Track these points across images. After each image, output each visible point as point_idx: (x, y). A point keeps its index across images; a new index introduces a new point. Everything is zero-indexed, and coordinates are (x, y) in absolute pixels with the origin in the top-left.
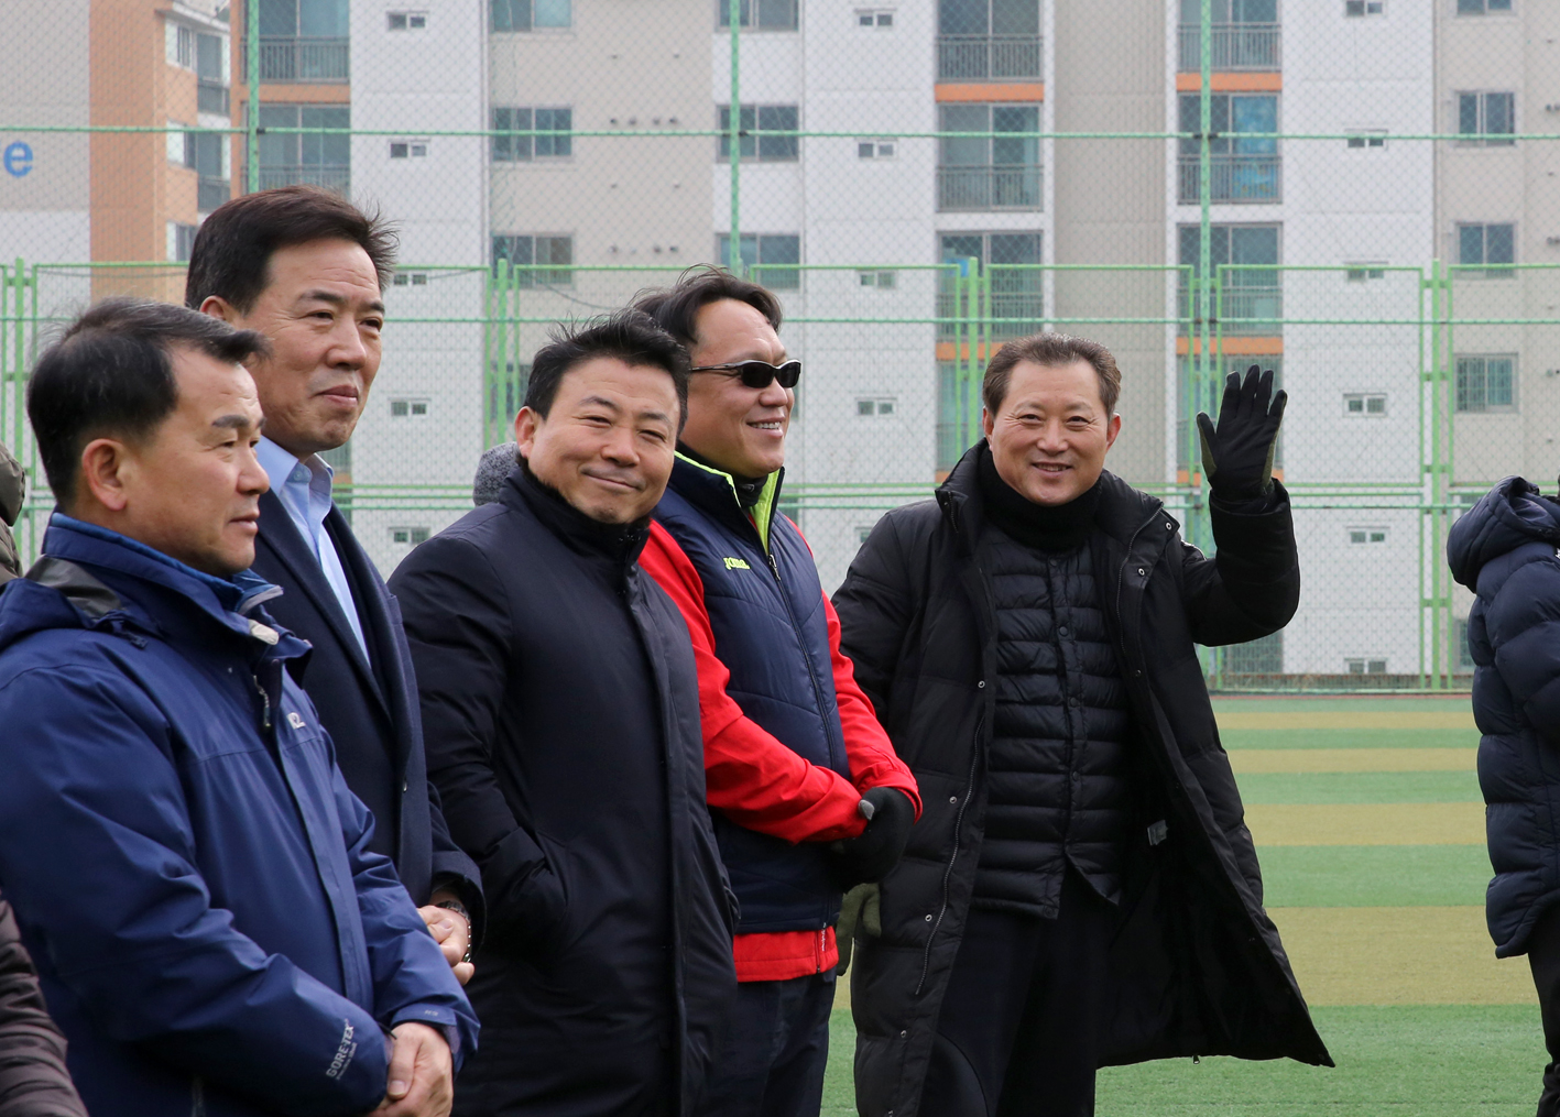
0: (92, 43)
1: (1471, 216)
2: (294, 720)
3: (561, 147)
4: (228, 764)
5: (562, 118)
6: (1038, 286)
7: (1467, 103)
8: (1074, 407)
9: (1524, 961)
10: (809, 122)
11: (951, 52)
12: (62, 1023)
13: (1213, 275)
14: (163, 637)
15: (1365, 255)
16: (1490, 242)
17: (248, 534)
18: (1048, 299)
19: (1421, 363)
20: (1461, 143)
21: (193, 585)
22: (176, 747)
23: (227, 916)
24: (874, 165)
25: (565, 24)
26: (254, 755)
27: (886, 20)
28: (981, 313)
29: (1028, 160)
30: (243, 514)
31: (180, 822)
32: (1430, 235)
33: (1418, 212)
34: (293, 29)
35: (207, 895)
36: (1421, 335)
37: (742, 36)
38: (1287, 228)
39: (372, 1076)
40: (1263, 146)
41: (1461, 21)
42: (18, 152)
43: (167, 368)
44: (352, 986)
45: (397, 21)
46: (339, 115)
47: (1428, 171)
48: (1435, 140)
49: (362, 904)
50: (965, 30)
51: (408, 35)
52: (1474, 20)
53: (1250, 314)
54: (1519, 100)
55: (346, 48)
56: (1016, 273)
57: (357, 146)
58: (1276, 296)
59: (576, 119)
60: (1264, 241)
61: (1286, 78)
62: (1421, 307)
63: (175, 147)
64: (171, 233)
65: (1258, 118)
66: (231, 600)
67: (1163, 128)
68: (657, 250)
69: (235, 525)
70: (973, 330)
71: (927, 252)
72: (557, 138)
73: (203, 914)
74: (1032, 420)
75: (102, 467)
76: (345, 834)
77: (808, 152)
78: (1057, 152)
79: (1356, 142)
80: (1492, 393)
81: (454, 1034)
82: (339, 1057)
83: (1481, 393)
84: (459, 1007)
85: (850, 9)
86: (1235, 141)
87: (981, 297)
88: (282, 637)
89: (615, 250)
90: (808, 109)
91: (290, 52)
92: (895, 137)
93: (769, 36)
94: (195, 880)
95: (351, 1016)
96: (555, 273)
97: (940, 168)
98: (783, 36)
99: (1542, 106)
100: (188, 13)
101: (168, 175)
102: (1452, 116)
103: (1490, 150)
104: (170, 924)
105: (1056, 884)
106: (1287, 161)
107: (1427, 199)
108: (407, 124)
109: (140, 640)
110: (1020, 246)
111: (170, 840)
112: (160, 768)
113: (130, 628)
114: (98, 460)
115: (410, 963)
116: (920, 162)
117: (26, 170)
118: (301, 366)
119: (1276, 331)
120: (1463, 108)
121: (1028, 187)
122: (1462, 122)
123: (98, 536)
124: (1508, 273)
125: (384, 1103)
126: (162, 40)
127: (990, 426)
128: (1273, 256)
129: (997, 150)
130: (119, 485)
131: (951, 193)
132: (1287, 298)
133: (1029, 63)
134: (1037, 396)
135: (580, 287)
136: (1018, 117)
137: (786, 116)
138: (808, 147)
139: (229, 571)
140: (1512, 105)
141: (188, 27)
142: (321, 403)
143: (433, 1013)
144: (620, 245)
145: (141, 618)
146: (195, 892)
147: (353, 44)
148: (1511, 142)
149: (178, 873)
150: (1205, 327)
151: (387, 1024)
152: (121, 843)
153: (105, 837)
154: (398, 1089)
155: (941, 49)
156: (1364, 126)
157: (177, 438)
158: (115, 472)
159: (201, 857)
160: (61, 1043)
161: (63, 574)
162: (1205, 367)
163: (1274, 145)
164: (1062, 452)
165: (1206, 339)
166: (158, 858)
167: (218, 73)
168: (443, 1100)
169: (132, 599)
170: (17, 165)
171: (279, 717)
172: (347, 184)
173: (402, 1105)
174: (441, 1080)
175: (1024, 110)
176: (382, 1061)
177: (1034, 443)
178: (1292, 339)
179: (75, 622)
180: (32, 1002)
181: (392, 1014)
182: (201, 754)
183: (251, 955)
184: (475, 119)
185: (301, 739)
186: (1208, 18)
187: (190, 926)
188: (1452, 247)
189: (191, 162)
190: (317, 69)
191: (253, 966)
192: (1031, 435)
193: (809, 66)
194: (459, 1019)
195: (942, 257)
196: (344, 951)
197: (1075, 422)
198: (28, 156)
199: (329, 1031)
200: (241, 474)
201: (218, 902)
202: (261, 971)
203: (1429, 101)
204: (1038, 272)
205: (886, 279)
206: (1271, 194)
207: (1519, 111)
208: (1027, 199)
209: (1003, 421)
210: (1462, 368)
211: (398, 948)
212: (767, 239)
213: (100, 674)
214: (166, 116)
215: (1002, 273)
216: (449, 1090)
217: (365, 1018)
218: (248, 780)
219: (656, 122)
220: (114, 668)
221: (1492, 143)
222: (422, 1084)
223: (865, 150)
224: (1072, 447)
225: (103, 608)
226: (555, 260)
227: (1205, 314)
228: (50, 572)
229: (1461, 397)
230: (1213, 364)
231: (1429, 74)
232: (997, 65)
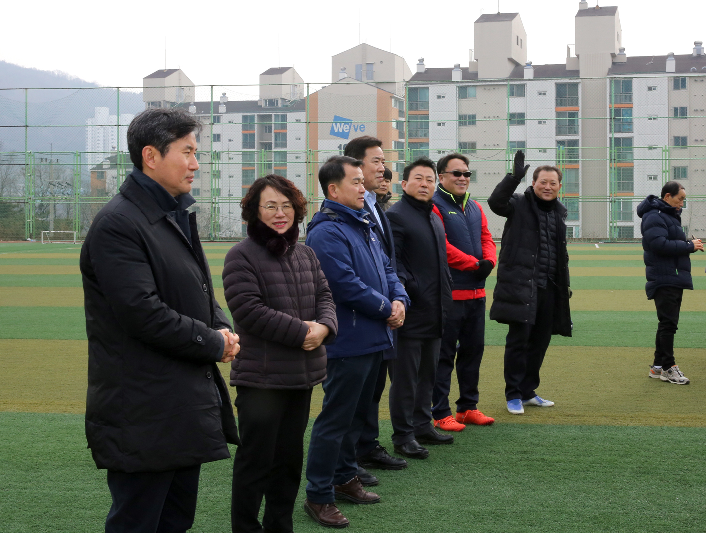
0: (377, 103)
1: (676, 135)
2: (373, 240)
3: (474, 123)
4: (359, 248)
5: (474, 117)
6: (578, 152)
7: (676, 109)
8: (552, 181)
9: (653, 300)
10: (527, 117)
11: (559, 101)
12: (336, 302)
13: (615, 149)
14: (346, 223)
15: (652, 144)
16: (681, 141)
17: (362, 201)
18: (580, 155)
19: (662, 169)
20: (674, 119)
21: (352, 212)
22: (348, 244)
23: (359, 278)
24: (542, 126)
25: (475, 96)
26: (364, 246)
27: (544, 94)
28: (563, 159)
29: (576, 124)
30: (360, 197)
31: (349, 259)
32: (667, 140)
33: (664, 134)
34: (418, 99)
35: (355, 274)
36: (662, 162)
37: (510, 98)
38: (634, 138)
39: (388, 311)
40: (629, 120)
41: (674, 91)
42: (362, 127)
43: (343, 169)
44: (384, 293)
45: (439, 97)
46: (427, 117)
47: (667, 125)
48: (668, 118)
49: (387, 277)
50: (562, 96)
51: (442, 100)
52: (678, 91)
53: (626, 158)
54: (688, 109)
55: (429, 103)
56: (573, 149)
57: (431, 124)
58: (632, 154)
59: (477, 117)
60: (629, 141)
61: (634, 105)
62: (662, 156)
63: (394, 125)
64: (393, 143)
65: (627, 114)
66: (359, 215)
67: (606, 116)
68: (494, 145)
69: (359, 200)
70: (561, 162)
71: (554, 145)
72: (473, 121)
73: (354, 278)
74: (543, 183)
75: (332, 189)
76: (383, 263)
77: (527, 123)
78: (582, 122)
79: (650, 119)
80: (682, 175)
81: (405, 302)
82: (381, 307)
83: (679, 175)
84: (406, 297)
85: (536, 92)
86: (623, 119)
87: (562, 155)
88: (370, 223)
89: (485, 145)
90: (527, 114)
91: (417, 104)
92: (546, 120)
93: (519, 98)
94: (352, 271)
95: (384, 299)
96: (472, 151)
97: (556, 126)
98: (522, 98)
99: (693, 110)
100: (396, 96)
101: (393, 131)
102: (672, 113)
103: (681, 120)
104: (347, 279)
105: (545, 282)
106: (634, 123)
107: (667, 132)
108: (441, 119)
109: (342, 223)
110: (575, 143)
111: (348, 263)
112: (345, 249)
113: (340, 220)
114: (331, 188)
115: (397, 288)
116: (552, 125)
117: (364, 130)
118: (373, 172)
119: (632, 161)
120: (675, 111)
121: (576, 130)
122: (675, 114)
123: (334, 203)
124: (685, 148)
125: (391, 316)
126: (391, 101)
127: (534, 184)
128: (631, 145)
129: (569, 122)
130: (336, 193)
131: (559, 132)
132: (634, 154)
133: (576, 102)
134: (545, 178)
135: (478, 154)
136: (574, 115)
137: (522, 115)
138: (527, 122)
139: (359, 209)
140: (686, 110)
141: (397, 99)
142: (377, 179)
143: (401, 298)
144: (487, 144)
145: (342, 219)
146: (353, 273)
147: (430, 102)
148: (686, 118)
149: (349, 269)
150: (613, 161)
151: (391, 300)
152: (337, 263)
153: (335, 262)
154: (393, 313)
155: (556, 100)
156: (652, 114)
157: (346, 182)
158: (335, 190)
159: (354, 267)
160: (335, 306)
161: (327, 211)
162: (613, 170)
163: (631, 120)
164: (549, 190)
165: (613, 164)
166: (345, 266)
167: (403, 109)
168: (403, 316)
169: (340, 215)
170: (362, 130)
171: (369, 238)
172: (429, 132)
173: (394, 317)
174: (402, 312)
175: (575, 113)
176: (390, 307)
177: (544, 188)
178: (636, 163)
179: (329, 220)
180: (330, 298)
181: (393, 298)
182: (353, 246)
183: (363, 286)
184: (456, 118)
185: (374, 243)
186: (613, 92)
187: (351, 280)
188: (673, 142)
189: (397, 128)
190: (422, 108)
191: (364, 288)
192: (543, 186)
193: (527, 104)
194: (406, 299)
195: (557, 146)
196: (383, 286)
197: (553, 184)
198: (364, 127)
199: (379, 301)
200: (360, 189)
201: (357, 275)
202: (365, 289)
203: (667, 110)
204: (578, 149)
205: (545, 151)
206: (631, 131)
207: (688, 112)
208: (576, 133)
209: (537, 183)
210: (675, 169)
211: (394, 286)
212: (518, 142)
213: (333, 230)
214: (392, 119)
215: (570, 149)
216: (404, 314)
217: (386, 299)
218: (363, 251)
219: (494, 117)
220: (336, 228)
221: (681, 118)
222: (398, 312)
223: (540, 123)
224: (552, 189)
225: (335, 217)
226: (473, 148)
227: (613, 158)
228: (325, 210)
229: (675, 176)
230: (615, 169)
231: (667, 104)
232: (569, 103)
